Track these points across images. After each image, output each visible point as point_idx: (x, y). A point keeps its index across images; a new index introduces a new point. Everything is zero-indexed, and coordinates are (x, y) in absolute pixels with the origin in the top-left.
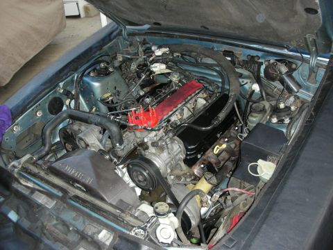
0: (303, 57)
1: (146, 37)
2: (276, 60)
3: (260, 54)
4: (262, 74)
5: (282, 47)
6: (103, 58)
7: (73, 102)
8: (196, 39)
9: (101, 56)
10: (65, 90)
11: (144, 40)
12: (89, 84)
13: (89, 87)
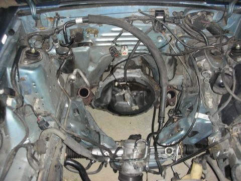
1: (58, 12)
3: (183, 9)
12: (28, 74)
13: (29, 78)
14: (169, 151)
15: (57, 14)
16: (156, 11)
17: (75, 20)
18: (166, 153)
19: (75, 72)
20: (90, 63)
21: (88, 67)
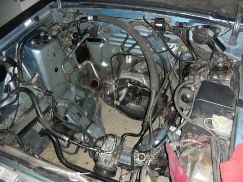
0: (230, 24)
1: (79, 8)
2: (204, 26)
3: (187, 20)
4: (191, 39)
5: (207, 14)
6: (41, 28)
7: (16, 69)
8: (129, 9)
9: (39, 27)
10: (7, 58)
11: (78, 11)
12: (30, 52)
13: (30, 55)
14: (142, 157)
16: (157, 18)
17: (87, 17)
18: (138, 158)
19: (85, 63)
20: (104, 59)
21: (102, 62)
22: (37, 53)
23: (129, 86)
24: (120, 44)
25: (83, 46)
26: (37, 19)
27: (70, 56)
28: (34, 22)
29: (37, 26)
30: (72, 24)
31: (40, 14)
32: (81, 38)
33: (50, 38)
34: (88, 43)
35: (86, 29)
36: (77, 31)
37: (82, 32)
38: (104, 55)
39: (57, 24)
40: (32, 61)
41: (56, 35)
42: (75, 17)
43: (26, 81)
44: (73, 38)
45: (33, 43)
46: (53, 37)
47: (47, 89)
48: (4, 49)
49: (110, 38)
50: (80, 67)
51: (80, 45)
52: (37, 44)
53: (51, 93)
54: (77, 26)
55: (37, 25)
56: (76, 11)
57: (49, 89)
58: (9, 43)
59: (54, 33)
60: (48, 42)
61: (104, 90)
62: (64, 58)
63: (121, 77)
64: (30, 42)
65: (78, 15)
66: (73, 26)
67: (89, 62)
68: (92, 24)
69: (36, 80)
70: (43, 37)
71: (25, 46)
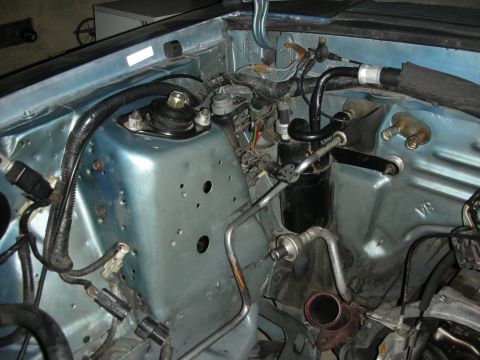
1: (328, 38)
6: (180, 81)
12: (114, 156)
13: (112, 170)
15: (321, 45)
17: (357, 69)
19: (310, 234)
20: (377, 231)
21: (367, 239)
22: (140, 166)
23: (438, 336)
24: (466, 196)
25: (316, 171)
26: (174, 48)
27: (266, 200)
28: (162, 58)
29: (168, 73)
30: (294, 87)
31: (189, 39)
32: (317, 145)
33: (203, 120)
34: (335, 167)
35: (341, 115)
36: (305, 116)
37: (324, 122)
38: (382, 218)
39: (239, 79)
40: (115, 196)
41: (230, 115)
42: (309, 66)
43: (76, 267)
44: (286, 137)
45: (133, 124)
46: (216, 119)
47: (150, 311)
48: (16, 129)
49: (423, 164)
50: (291, 246)
51: (309, 169)
52: (147, 131)
53: (165, 331)
54: (309, 97)
55: (169, 68)
56: (316, 46)
57: (160, 313)
58: (46, 110)
59: (223, 108)
60: (193, 133)
61: (352, 335)
62: (240, 203)
63: (435, 311)
64: (124, 118)
65: (320, 59)
66: (296, 94)
67: (326, 234)
68: (369, 97)
69: (116, 269)
70: (176, 110)
71: (101, 128)
